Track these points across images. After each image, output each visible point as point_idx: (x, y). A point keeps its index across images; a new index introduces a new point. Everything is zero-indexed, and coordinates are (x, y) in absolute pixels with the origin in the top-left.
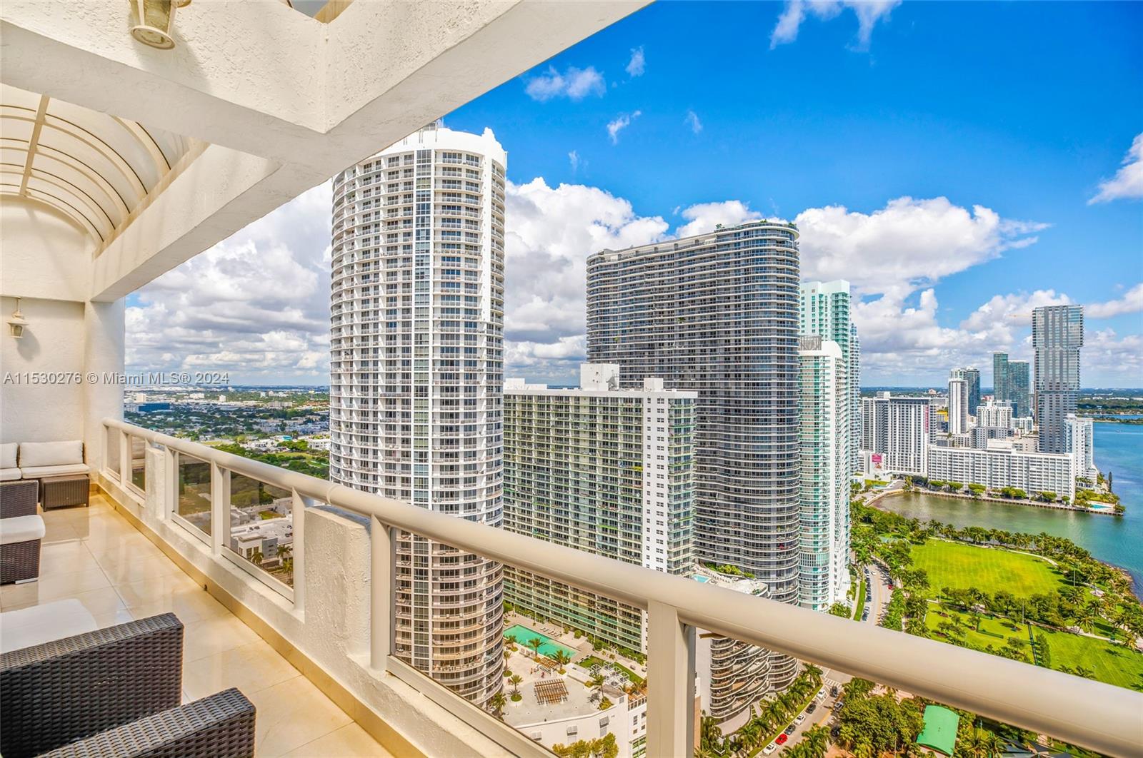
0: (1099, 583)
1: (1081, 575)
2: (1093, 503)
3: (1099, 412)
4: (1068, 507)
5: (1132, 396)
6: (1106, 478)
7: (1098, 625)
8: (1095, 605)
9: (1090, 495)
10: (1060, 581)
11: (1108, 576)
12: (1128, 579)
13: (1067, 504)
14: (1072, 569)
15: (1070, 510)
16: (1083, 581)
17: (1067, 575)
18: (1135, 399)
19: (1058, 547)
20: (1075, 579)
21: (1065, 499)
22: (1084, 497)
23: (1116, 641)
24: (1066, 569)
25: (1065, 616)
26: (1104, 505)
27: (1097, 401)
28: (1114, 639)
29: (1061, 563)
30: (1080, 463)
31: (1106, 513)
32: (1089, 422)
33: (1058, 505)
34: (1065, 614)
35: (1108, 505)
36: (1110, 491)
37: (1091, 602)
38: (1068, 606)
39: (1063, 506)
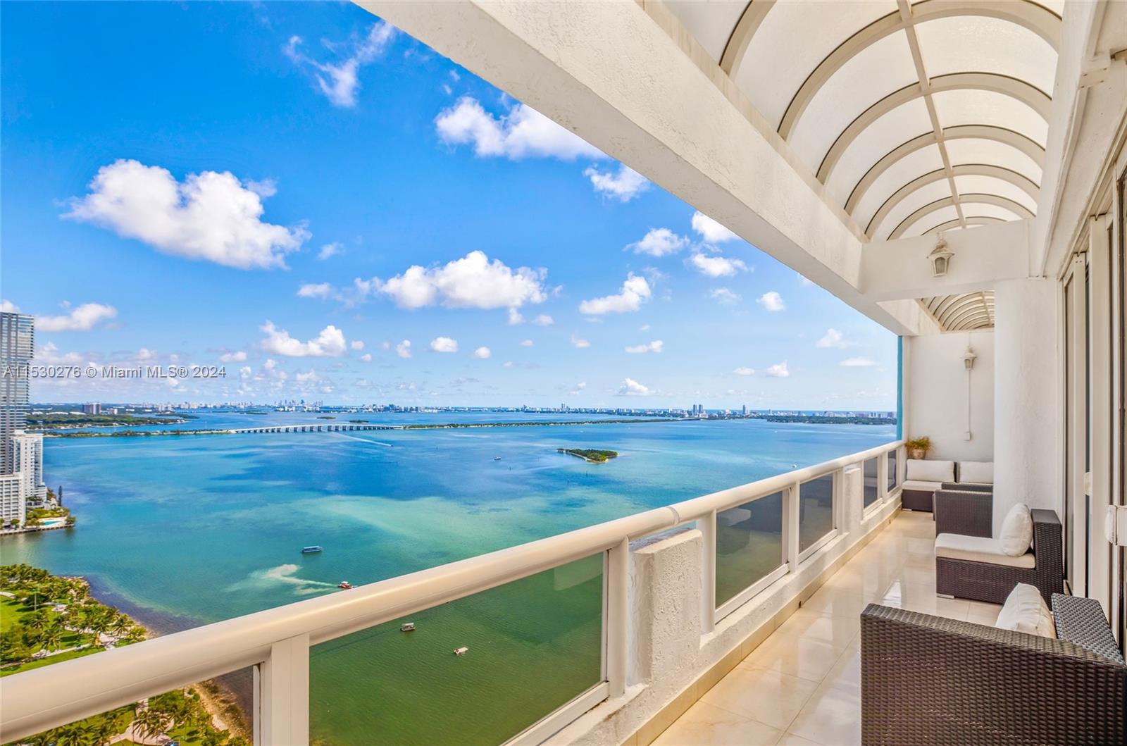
0: (60, 597)
1: (42, 596)
2: (44, 520)
3: (40, 428)
4: (18, 531)
5: (71, 410)
6: (56, 493)
7: (64, 639)
8: (60, 620)
9: (42, 512)
10: (19, 611)
11: (69, 587)
12: (84, 584)
13: (17, 527)
14: (31, 593)
15: (20, 533)
16: (44, 601)
17: (27, 602)
18: (73, 413)
19: (13, 575)
20: (35, 603)
21: (15, 522)
22: (35, 517)
23: (82, 647)
24: (24, 595)
25: (30, 645)
26: (55, 519)
27: (38, 416)
28: (79, 646)
29: (18, 592)
30: (29, 481)
31: (57, 528)
32: (39, 438)
33: (6, 531)
34: (29, 642)
35: (59, 519)
36: (59, 505)
37: (55, 620)
38: (33, 632)
39: (12, 531)
